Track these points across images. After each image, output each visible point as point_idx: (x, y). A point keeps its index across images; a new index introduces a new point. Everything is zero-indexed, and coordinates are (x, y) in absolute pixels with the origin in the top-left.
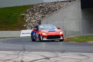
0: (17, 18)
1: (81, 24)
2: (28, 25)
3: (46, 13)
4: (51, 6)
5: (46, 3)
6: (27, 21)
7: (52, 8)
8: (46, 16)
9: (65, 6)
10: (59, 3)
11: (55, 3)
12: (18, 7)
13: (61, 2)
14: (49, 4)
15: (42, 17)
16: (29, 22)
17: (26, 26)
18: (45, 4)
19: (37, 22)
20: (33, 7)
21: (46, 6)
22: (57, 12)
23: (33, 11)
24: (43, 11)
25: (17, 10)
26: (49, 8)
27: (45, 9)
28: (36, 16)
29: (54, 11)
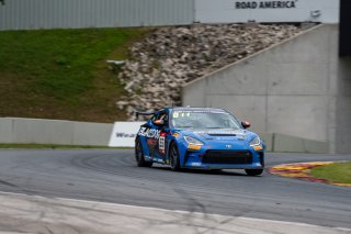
0: (94, 73)
1: (333, 115)
2: (135, 102)
3: (202, 61)
4: (223, 38)
5: (205, 25)
6: (132, 88)
7: (230, 47)
8: (205, 73)
9: (277, 43)
10: (254, 30)
11: (241, 26)
12: (97, 30)
13: (262, 24)
14: (219, 29)
15: (189, 75)
16: (139, 92)
17: (125, 106)
18: (202, 29)
19: (167, 93)
20: (155, 36)
21: (206, 36)
22: (246, 63)
23: (154, 51)
24: (194, 53)
25: (94, 42)
26: (216, 43)
27: (203, 49)
28: (166, 73)
29: (235, 56)
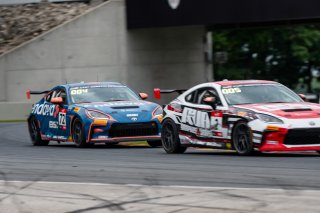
7: (26, 25)
8: (4, 51)
9: (69, 20)
11: (35, 6)
13: (54, 3)
21: (3, 17)
22: (42, 39)
26: (12, 22)
27: (1, 28)
29: (31, 34)
